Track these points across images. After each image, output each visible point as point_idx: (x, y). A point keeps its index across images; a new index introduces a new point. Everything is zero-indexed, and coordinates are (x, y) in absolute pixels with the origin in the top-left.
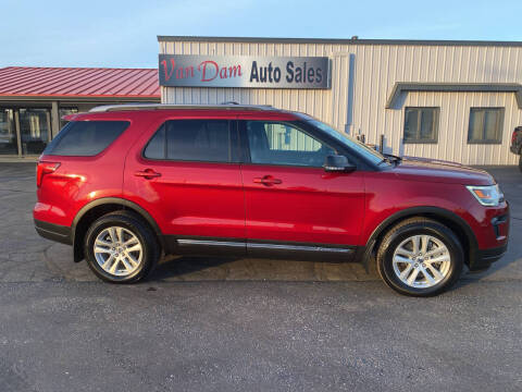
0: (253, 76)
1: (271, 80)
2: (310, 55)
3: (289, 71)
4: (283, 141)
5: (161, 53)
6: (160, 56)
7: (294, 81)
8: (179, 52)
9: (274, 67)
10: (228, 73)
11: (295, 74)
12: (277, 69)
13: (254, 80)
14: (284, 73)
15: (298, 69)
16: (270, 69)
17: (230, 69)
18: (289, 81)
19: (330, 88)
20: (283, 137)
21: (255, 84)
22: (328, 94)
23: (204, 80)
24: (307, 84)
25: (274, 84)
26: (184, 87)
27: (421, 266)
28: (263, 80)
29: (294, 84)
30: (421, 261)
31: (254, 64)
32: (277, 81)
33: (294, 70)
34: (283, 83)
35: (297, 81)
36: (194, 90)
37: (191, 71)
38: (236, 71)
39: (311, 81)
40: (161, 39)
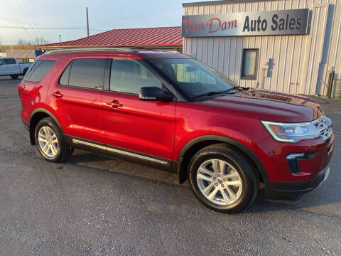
0: (246, 27)
1: (259, 30)
2: (287, 8)
3: (274, 22)
4: (266, 75)
5: (183, 15)
6: (183, 17)
7: (278, 29)
8: (196, 13)
9: (262, 19)
10: (227, 27)
11: (279, 23)
12: (265, 21)
13: (246, 30)
14: (270, 23)
15: (282, 20)
16: (259, 21)
17: (229, 23)
18: (273, 29)
19: (308, 33)
20: (266, 71)
21: (247, 33)
22: (307, 39)
23: (210, 32)
24: (289, 31)
25: (261, 33)
26: (197, 37)
27: (220, 185)
28: (253, 30)
29: (277, 32)
30: (220, 182)
31: (247, 18)
32: (264, 30)
33: (278, 21)
34: (269, 31)
35: (280, 29)
36: (204, 39)
37: (202, 26)
38: (233, 24)
39: (291, 29)
40: (184, 5)
